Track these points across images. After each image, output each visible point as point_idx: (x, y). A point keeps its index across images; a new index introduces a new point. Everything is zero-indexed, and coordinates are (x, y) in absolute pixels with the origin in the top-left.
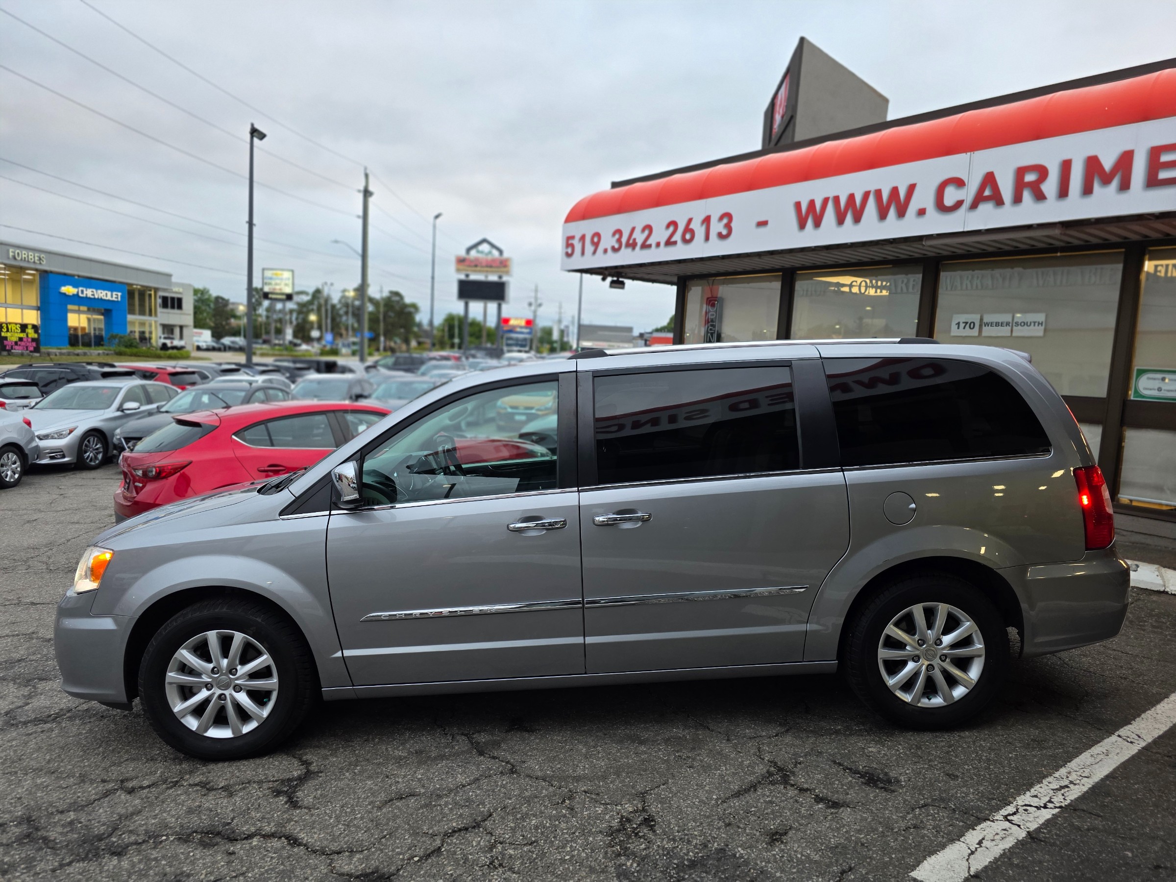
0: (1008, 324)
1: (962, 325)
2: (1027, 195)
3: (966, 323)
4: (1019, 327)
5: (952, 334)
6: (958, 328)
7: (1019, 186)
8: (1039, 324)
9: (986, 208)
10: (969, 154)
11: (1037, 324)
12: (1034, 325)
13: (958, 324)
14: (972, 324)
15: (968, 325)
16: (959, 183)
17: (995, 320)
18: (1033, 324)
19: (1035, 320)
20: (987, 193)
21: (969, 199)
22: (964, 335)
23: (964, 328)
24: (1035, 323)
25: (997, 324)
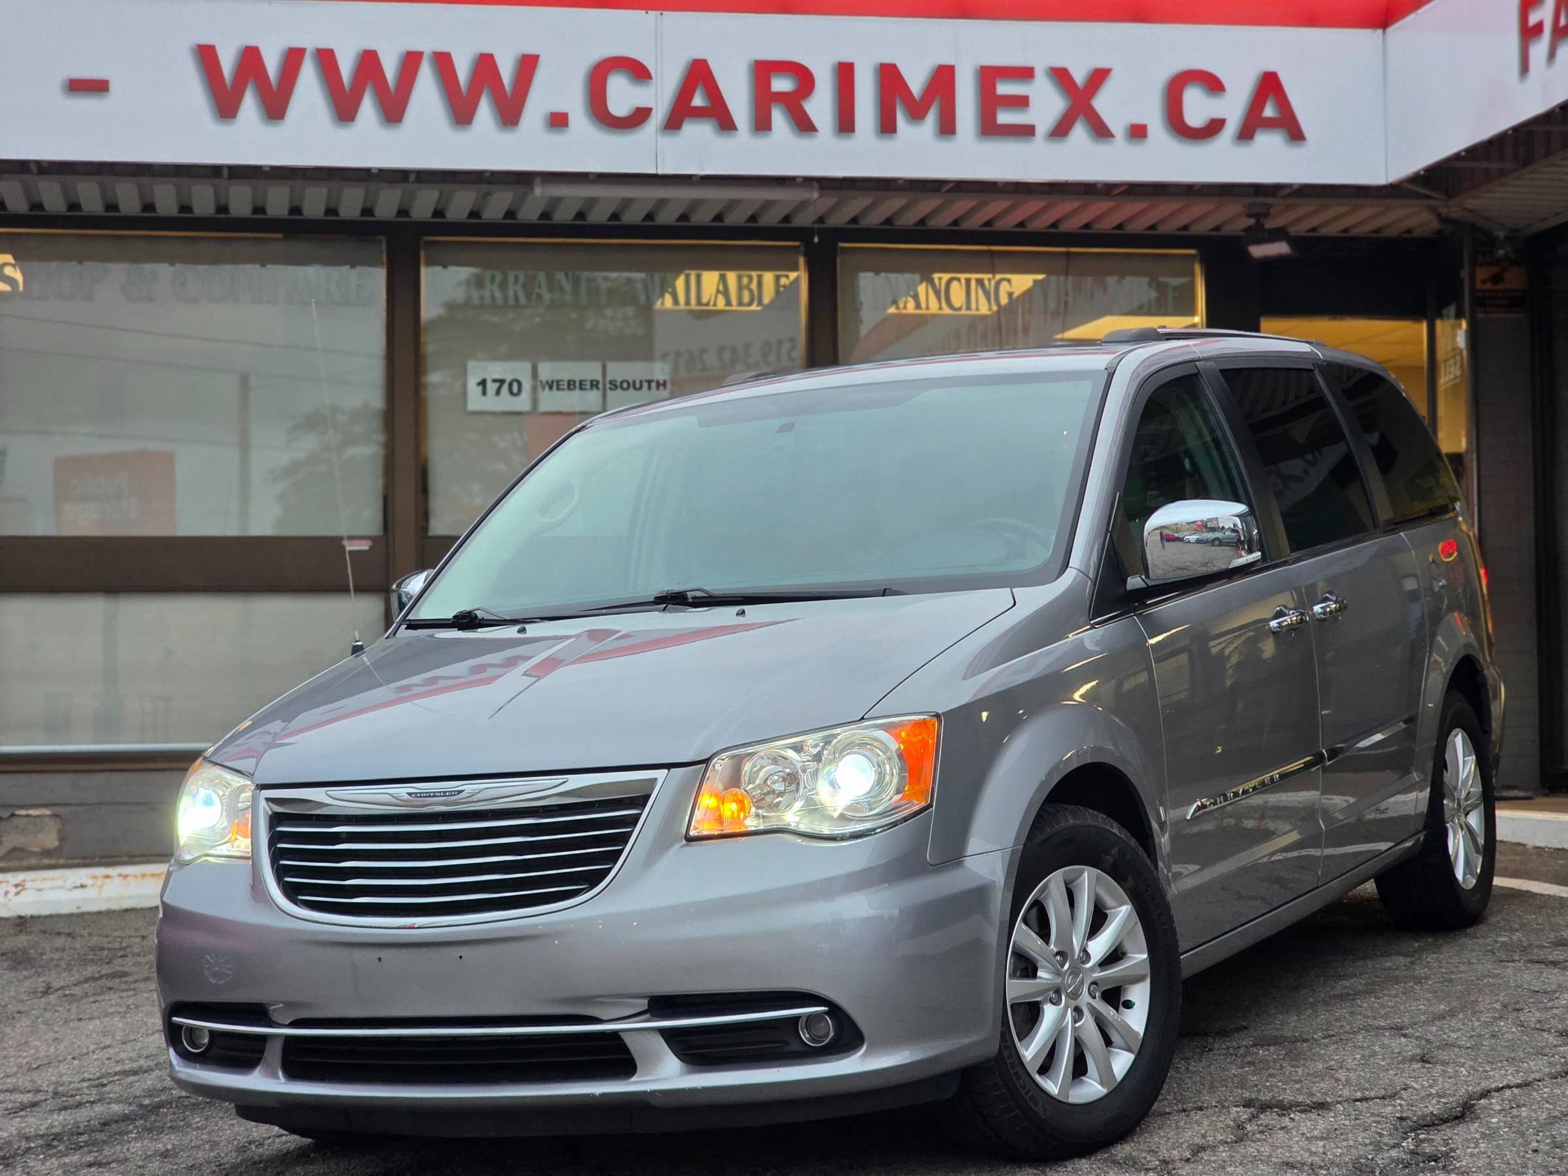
0: (594, 384)
1: (492, 387)
2: (778, 117)
3: (502, 382)
4: (619, 391)
5: (471, 407)
6: (484, 393)
7: (763, 101)
8: (658, 384)
9: (698, 132)
10: (652, 14)
11: (654, 385)
12: (649, 388)
13: (483, 383)
14: (515, 387)
15: (505, 387)
16: (638, 72)
17: (566, 377)
18: (645, 385)
19: (649, 378)
20: (698, 101)
21: (661, 106)
22: (499, 408)
23: (498, 392)
24: (649, 382)
25: (571, 385)
